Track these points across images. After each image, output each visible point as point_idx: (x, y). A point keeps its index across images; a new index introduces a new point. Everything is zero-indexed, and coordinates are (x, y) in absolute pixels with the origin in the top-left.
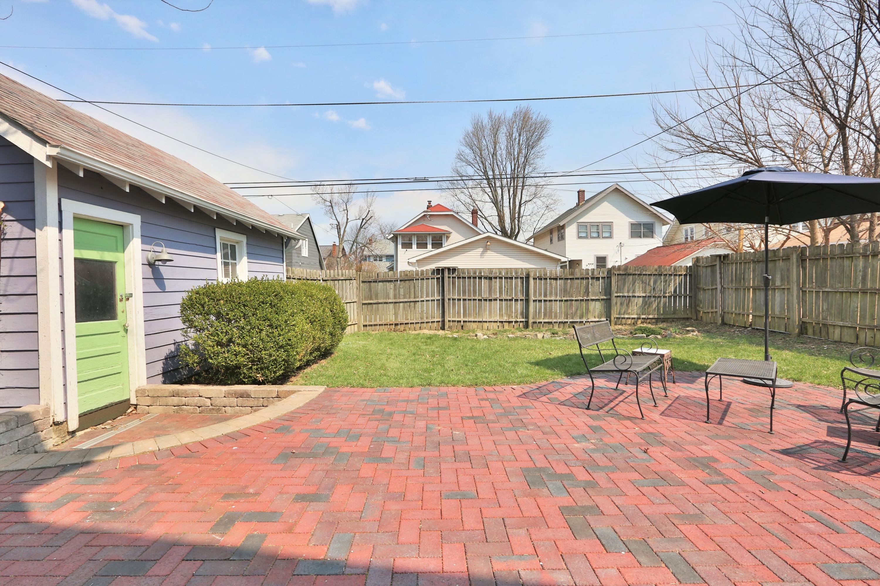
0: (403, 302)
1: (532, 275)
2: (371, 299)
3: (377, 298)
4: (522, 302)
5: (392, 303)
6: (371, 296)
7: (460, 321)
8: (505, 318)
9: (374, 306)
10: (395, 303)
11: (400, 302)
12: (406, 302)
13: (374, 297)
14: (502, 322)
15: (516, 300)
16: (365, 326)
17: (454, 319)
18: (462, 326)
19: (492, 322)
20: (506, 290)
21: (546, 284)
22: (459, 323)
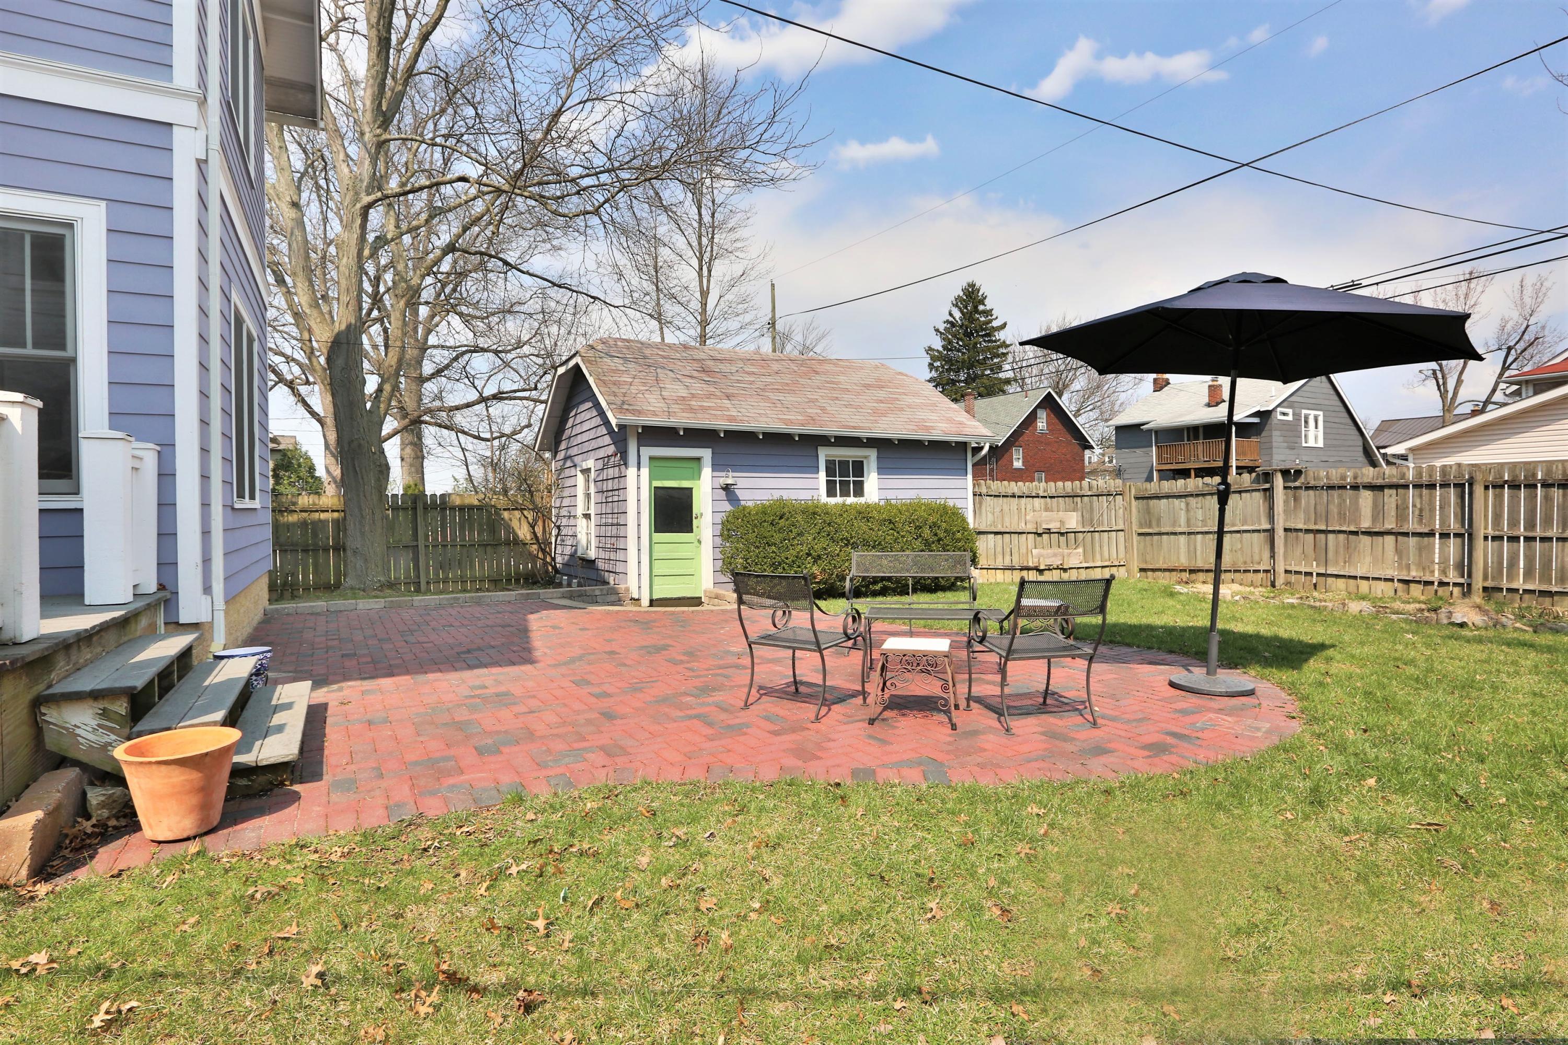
0: (1202, 533)
1: (1479, 477)
2: (1150, 526)
3: (1159, 525)
4: (1459, 540)
5: (1184, 533)
6: (1150, 521)
7: (1311, 574)
8: (1414, 574)
9: (1156, 537)
10: (1190, 534)
11: (1198, 533)
12: (1207, 533)
13: (1154, 523)
14: (1406, 582)
15: (1444, 536)
16: (1142, 570)
17: (1297, 569)
18: (1315, 585)
19: (1379, 579)
20: (1417, 512)
21: (1532, 499)
22: (1309, 578)
